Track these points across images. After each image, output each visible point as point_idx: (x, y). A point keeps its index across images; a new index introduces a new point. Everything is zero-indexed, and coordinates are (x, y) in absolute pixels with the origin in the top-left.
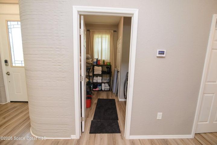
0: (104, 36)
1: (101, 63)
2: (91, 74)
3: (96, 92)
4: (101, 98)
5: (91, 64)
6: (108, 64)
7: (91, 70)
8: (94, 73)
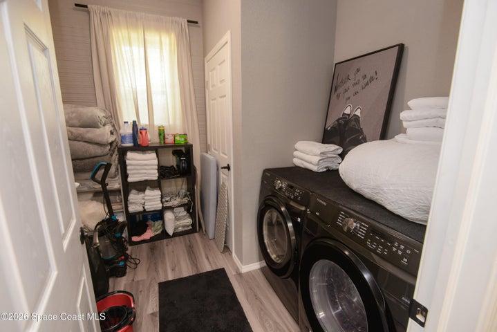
0: (153, 37)
1: (153, 138)
2: (115, 184)
3: (144, 245)
4: (170, 278)
5: (111, 144)
6: (180, 140)
7: (113, 169)
8: (130, 179)
